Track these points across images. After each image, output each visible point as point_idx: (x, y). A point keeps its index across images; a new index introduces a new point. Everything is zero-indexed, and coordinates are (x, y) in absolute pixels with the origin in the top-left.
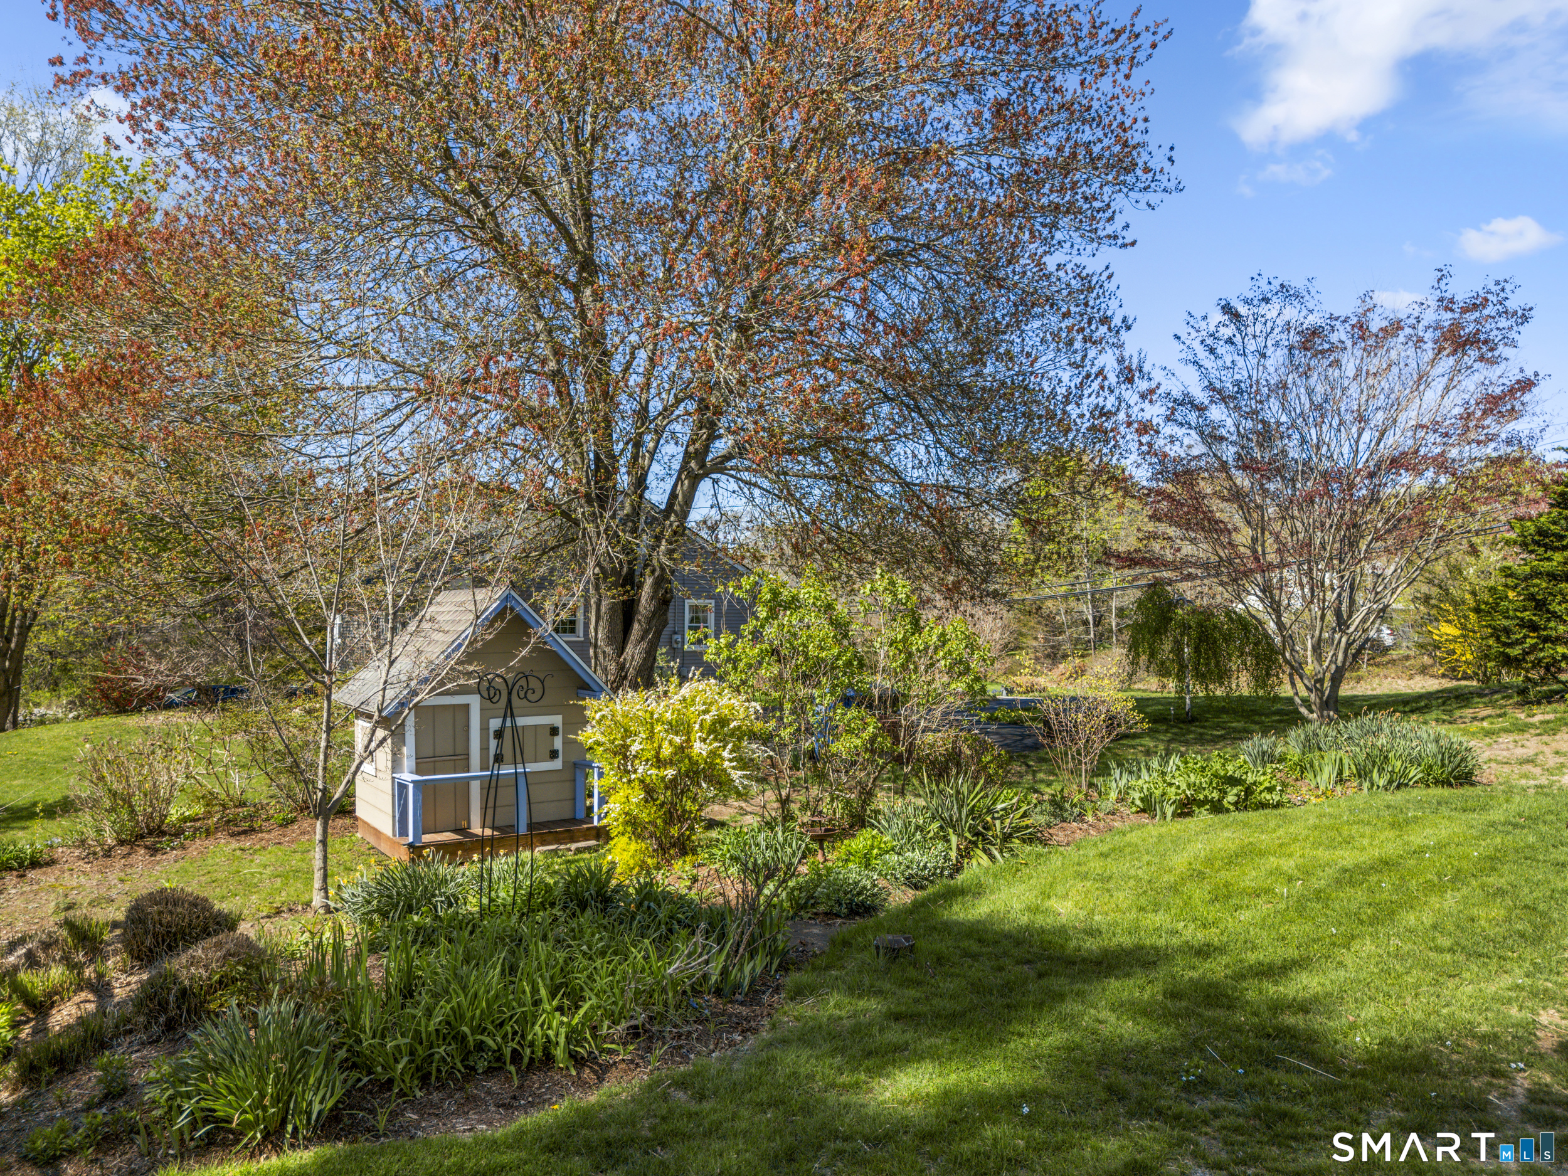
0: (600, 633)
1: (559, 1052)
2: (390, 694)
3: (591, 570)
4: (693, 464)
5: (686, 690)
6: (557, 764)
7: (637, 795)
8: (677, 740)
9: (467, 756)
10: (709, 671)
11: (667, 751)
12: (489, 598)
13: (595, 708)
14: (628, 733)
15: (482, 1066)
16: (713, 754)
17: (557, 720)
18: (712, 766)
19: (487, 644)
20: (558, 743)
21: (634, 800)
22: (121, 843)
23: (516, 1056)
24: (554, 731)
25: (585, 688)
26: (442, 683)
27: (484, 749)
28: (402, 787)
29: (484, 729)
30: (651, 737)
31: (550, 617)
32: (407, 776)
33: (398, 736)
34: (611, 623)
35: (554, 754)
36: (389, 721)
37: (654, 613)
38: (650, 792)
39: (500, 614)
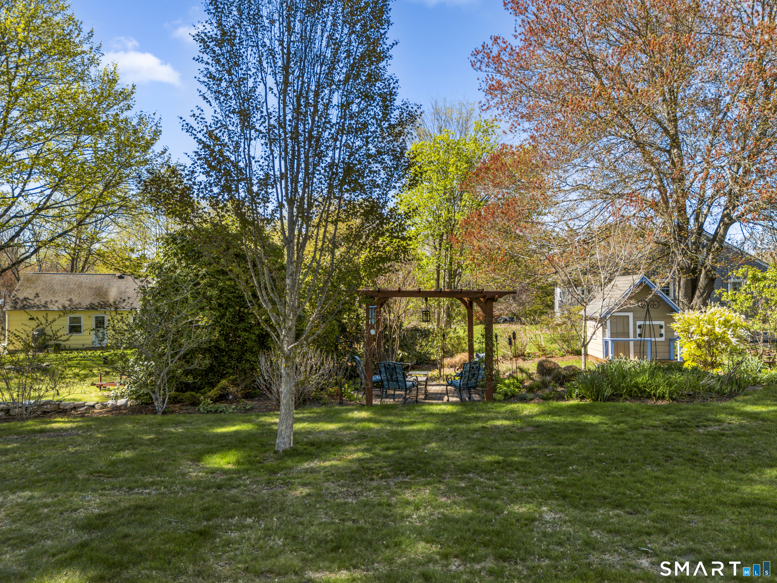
0: (681, 295)
1: (667, 395)
2: (603, 310)
3: (675, 268)
4: (726, 219)
5: (712, 310)
6: (663, 339)
7: (694, 346)
8: (709, 327)
9: (628, 333)
10: (723, 304)
11: (705, 331)
12: (637, 278)
13: (677, 316)
14: (690, 324)
15: (645, 396)
16: (724, 332)
17: (662, 323)
18: (724, 337)
19: (636, 294)
20: (663, 331)
21: (692, 347)
22: (514, 357)
23: (654, 395)
24: (661, 327)
25: (673, 310)
26: (622, 306)
27: (635, 332)
28: (606, 342)
29: (635, 325)
30: (699, 326)
31: (658, 284)
32: (608, 338)
33: (604, 326)
34: (686, 289)
35: (661, 335)
36: (602, 321)
37: (707, 285)
38: (699, 346)
39: (641, 283)
